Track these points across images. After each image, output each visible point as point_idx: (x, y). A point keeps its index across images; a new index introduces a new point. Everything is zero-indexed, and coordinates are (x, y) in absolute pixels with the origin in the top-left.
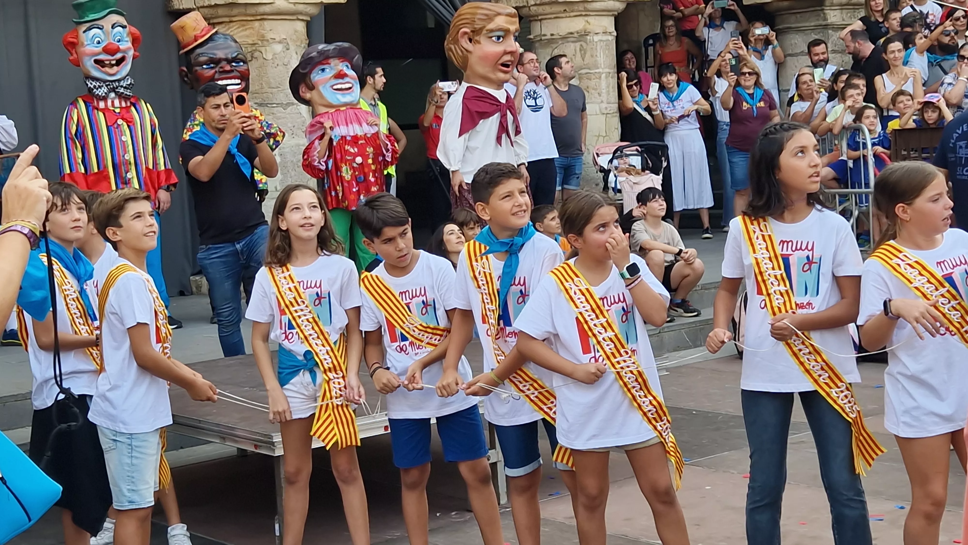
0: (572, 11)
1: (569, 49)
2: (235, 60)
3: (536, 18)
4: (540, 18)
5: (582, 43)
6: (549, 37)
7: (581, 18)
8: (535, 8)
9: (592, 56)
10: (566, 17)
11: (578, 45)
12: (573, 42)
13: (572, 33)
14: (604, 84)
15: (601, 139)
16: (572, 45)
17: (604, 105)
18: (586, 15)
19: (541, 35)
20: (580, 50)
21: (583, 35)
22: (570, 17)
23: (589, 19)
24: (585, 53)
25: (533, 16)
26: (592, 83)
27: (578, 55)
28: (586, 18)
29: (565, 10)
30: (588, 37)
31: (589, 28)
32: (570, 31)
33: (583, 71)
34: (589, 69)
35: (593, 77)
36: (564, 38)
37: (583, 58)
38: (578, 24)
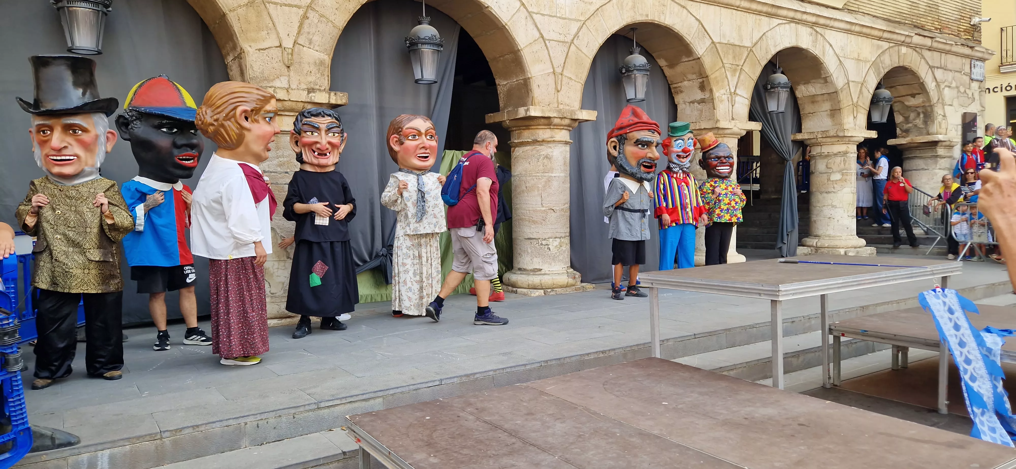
1: (838, 159)
2: (728, 157)
5: (845, 157)
6: (826, 154)
7: (845, 144)
8: (821, 139)
9: (849, 164)
11: (843, 158)
12: (840, 156)
13: (840, 152)
15: (851, 205)
16: (840, 158)
18: (848, 143)
20: (844, 161)
21: (845, 153)
22: (840, 144)
23: (849, 146)
24: (846, 162)
25: (817, 143)
26: (848, 178)
27: (842, 163)
28: (847, 145)
29: (838, 141)
31: (849, 150)
33: (844, 171)
34: (847, 170)
35: (849, 174)
36: (836, 155)
37: (845, 164)
38: (843, 148)
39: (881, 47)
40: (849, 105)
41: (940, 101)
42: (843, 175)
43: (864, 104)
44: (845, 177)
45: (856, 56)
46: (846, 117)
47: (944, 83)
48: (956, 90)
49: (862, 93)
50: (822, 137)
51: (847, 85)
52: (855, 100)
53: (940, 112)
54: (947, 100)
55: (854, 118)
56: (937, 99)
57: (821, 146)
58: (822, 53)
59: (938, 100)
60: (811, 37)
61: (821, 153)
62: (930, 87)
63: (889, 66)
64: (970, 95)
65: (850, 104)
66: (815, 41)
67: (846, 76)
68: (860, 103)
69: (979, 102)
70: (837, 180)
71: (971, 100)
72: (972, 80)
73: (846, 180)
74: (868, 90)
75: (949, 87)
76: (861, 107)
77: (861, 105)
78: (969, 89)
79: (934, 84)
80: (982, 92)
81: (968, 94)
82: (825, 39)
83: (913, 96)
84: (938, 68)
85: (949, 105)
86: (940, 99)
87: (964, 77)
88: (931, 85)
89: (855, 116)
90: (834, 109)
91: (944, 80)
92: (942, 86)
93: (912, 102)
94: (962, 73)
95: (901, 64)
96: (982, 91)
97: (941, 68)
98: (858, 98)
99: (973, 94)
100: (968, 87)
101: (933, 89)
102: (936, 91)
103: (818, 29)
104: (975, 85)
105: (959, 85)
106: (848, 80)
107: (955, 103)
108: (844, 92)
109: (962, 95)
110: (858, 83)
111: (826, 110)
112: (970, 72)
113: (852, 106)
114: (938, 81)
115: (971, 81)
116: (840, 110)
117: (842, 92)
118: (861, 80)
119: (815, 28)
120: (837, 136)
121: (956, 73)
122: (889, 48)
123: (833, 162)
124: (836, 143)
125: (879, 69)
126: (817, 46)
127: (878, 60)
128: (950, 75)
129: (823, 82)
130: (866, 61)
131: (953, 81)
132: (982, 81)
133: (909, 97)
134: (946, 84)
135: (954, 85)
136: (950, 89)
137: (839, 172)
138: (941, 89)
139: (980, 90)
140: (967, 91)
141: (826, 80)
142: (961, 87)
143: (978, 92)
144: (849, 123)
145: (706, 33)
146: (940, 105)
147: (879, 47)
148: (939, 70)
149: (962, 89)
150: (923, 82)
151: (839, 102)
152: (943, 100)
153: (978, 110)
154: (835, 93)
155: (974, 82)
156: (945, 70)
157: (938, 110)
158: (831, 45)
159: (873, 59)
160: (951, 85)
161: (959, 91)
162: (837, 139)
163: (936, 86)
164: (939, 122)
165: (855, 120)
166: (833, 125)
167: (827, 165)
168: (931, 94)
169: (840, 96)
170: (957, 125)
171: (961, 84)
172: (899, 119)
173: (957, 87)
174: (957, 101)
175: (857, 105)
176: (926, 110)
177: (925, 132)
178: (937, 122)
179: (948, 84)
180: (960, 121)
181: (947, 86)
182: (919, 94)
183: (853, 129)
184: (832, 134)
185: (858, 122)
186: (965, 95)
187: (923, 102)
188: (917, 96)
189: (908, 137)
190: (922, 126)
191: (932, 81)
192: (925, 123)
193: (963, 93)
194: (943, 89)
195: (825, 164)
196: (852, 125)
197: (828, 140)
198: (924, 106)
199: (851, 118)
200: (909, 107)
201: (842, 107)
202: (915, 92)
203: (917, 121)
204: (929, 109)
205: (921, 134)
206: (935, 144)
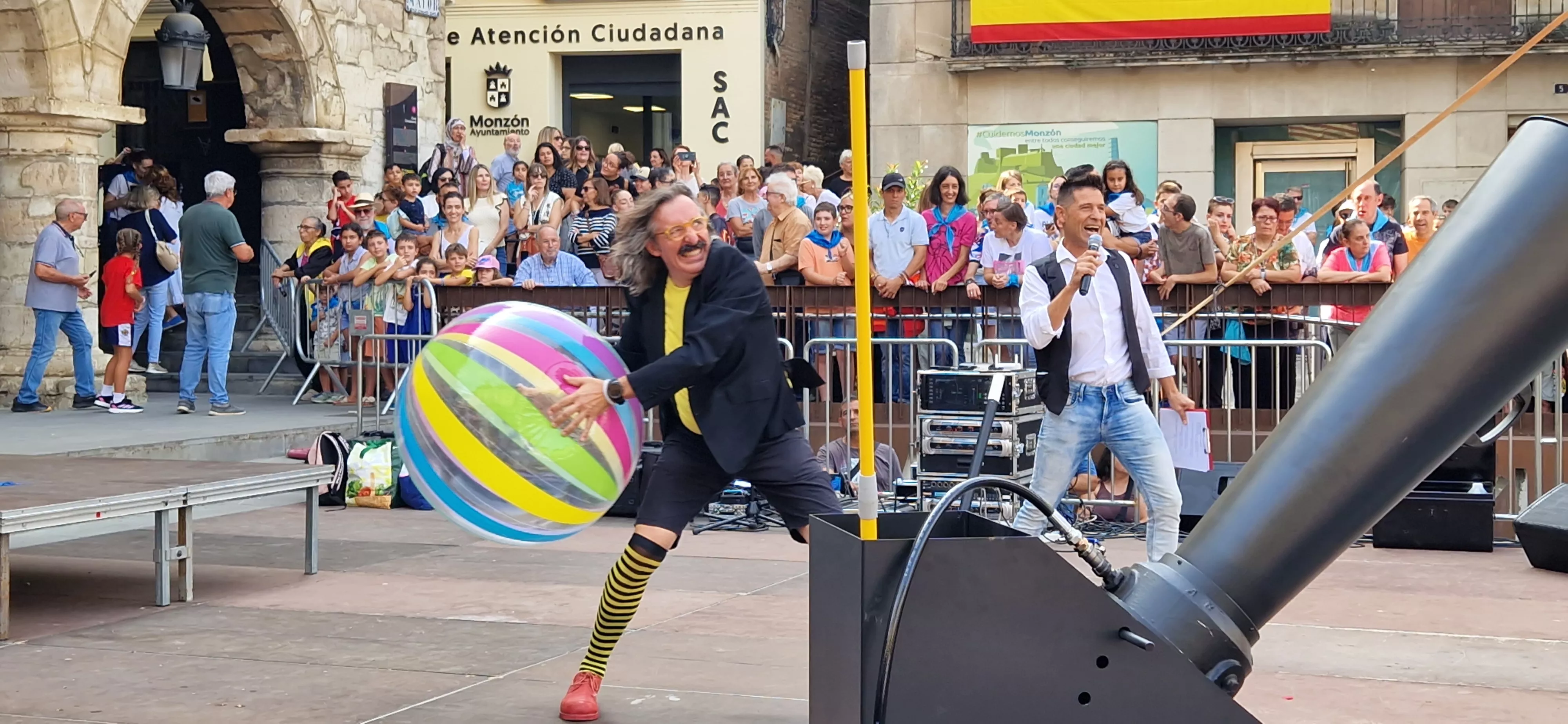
0: (53, 126)
1: (47, 169)
3: (4, 129)
4: (8, 129)
5: (62, 163)
6: (19, 152)
7: (62, 135)
8: (8, 117)
9: (73, 180)
10: (44, 131)
11: (56, 165)
12: (50, 161)
13: (49, 151)
16: (49, 164)
18: (69, 132)
20: (59, 171)
21: (63, 155)
22: (49, 132)
23: (72, 137)
24: (65, 176)
27: (57, 177)
28: (68, 136)
29: (44, 124)
30: (70, 158)
31: (71, 147)
32: (48, 148)
34: (69, 194)
36: (39, 155)
37: (62, 181)
38: (57, 141)
40: (70, 44)
41: (326, 52)
43: (112, 43)
46: (60, 70)
47: (334, 13)
48: (369, 31)
49: (108, 19)
50: (6, 113)
52: (87, 32)
53: (326, 77)
54: (340, 51)
55: (86, 73)
56: (316, 47)
57: (9, 132)
59: (321, 49)
61: (8, 149)
62: (296, 21)
64: (405, 46)
65: (72, 40)
68: (101, 40)
69: (428, 62)
70: (44, 217)
71: (407, 56)
72: (409, 13)
74: (125, 14)
75: (349, 23)
76: (104, 49)
77: (106, 45)
78: (402, 32)
79: (308, 13)
80: (435, 42)
81: (399, 44)
83: (267, 35)
85: (350, 64)
86: (326, 47)
87: (389, 4)
88: (300, 16)
89: (88, 69)
90: (31, 48)
91: (334, 8)
92: (330, 21)
96: (435, 39)
98: (96, 28)
99: (411, 44)
100: (401, 29)
101: (305, 24)
102: (312, 29)
104: (417, 25)
105: (374, 21)
107: (366, 59)
108: (54, 12)
109: (383, 44)
111: (16, 49)
113: (78, 45)
114: (317, 7)
115: (406, 15)
116: (43, 51)
117: (47, 10)
120: (37, 114)
123: (35, 174)
124: (41, 129)
131: (359, 11)
132: (435, 18)
134: (338, 16)
135: (361, 19)
136: (351, 28)
137: (49, 197)
138: (327, 28)
139: (431, 36)
140: (397, 36)
142: (381, 25)
143: (426, 40)
144: (71, 85)
146: (324, 63)
149: (383, 32)
150: (279, 6)
151: (41, 33)
152: (332, 52)
153: (426, 80)
154: (30, 13)
155: (414, 17)
160: (355, 21)
161: (374, 35)
162: (40, 121)
163: (312, 18)
164: (324, 100)
165: (88, 79)
166: (32, 87)
167: (21, 180)
168: (301, 35)
169: (46, 20)
170: (372, 110)
171: (381, 20)
172: (247, 85)
173: (369, 26)
174: (369, 53)
175: (93, 45)
176: (295, 70)
177: (295, 118)
178: (317, 98)
179: (346, 18)
180: (378, 101)
181: (343, 22)
182: (278, 32)
183: (80, 100)
184: (25, 106)
185: (96, 85)
186: (391, 44)
187: (288, 52)
188: (274, 36)
189: (265, 126)
190: (290, 105)
191: (304, 7)
192: (296, 98)
193: (387, 40)
194: (332, 26)
195: (17, 176)
196: (80, 90)
197: (21, 120)
198: (289, 61)
199: (76, 74)
200: (263, 59)
201: (49, 45)
202: (270, 27)
203: (282, 92)
204: (299, 68)
205: (288, 123)
206: (315, 147)
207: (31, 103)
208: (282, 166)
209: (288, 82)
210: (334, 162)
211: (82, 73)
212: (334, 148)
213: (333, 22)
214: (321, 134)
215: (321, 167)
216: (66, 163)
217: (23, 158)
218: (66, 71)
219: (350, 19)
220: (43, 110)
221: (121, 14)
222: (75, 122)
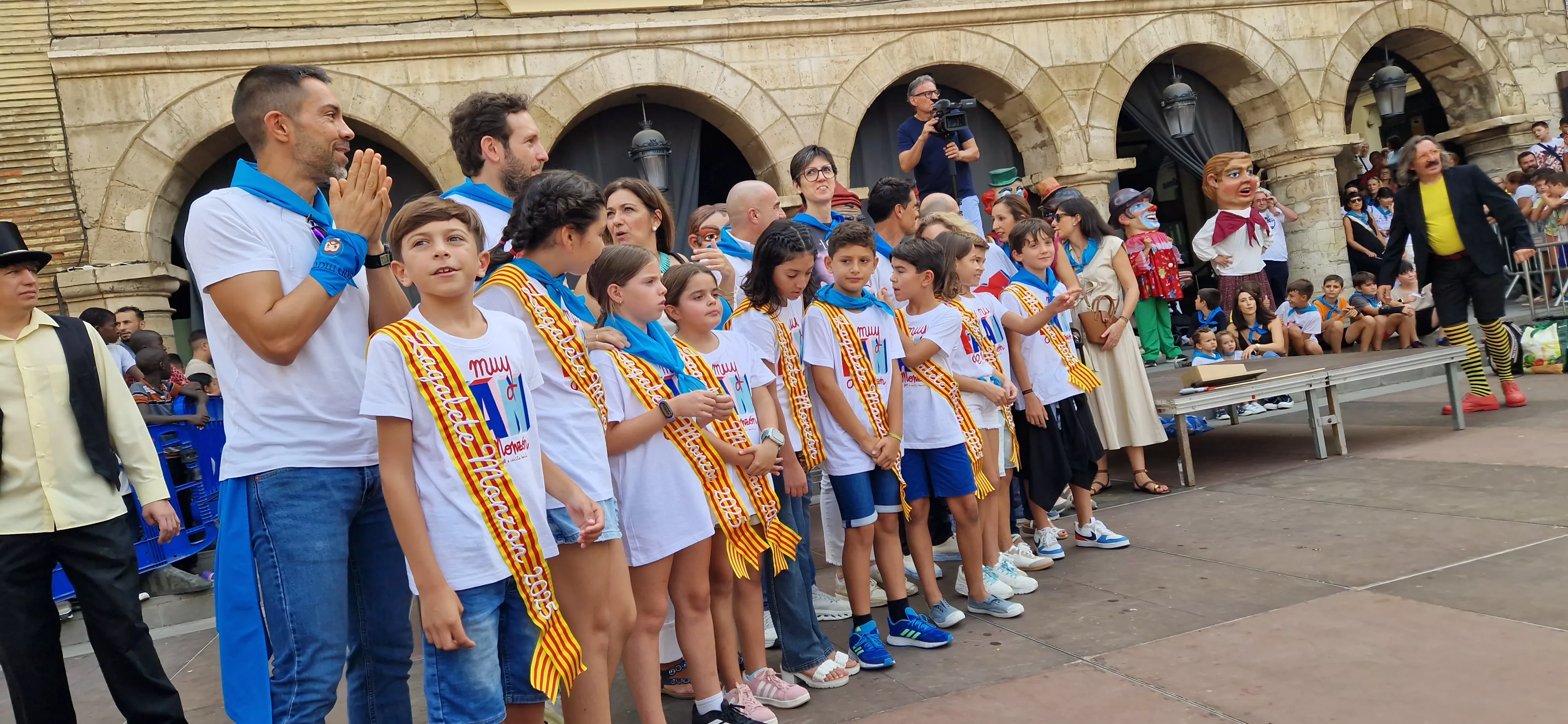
0: (1299, 158)
1: (1300, 184)
3: (1272, 166)
4: (1275, 166)
5: (1310, 179)
6: (1283, 178)
7: (1307, 162)
8: (1271, 159)
9: (1319, 187)
11: (1307, 180)
12: (1303, 179)
13: (1302, 173)
14: (1330, 206)
15: (1332, 246)
16: (1302, 181)
17: (1332, 221)
18: (1313, 159)
19: (1277, 178)
20: (1310, 184)
21: (1311, 173)
23: (1315, 162)
26: (1321, 206)
27: (1309, 188)
28: (1310, 162)
29: (1295, 157)
30: (1314, 175)
31: (1315, 168)
32: (1300, 172)
36: (1295, 177)
37: (1312, 189)
38: (1306, 166)
39: (1358, 10)
40: (1306, 105)
41: (1502, 64)
42: (1311, 204)
43: (1334, 97)
44: (1316, 207)
45: (1307, 33)
46: (1302, 122)
47: (1505, 36)
48: (1537, 41)
49: (1329, 83)
50: (1272, 156)
51: (1296, 78)
52: (1315, 94)
53: (1506, 80)
54: (1516, 60)
55: (1318, 120)
56: (1493, 62)
58: (1239, 43)
59: (1498, 62)
60: (1215, 26)
62: (1474, 48)
63: (1379, 34)
65: (1306, 103)
66: (1223, 31)
67: (1292, 64)
68: (1326, 97)
70: (1304, 213)
73: (1318, 211)
74: (1341, 77)
75: (1519, 40)
76: (1329, 102)
77: (1330, 100)
79: (1483, 42)
82: (1242, 22)
83: (1454, 64)
84: (1487, 16)
85: (1524, 67)
86: (1501, 61)
87: (1553, 18)
88: (1476, 44)
89: (1320, 117)
90: (1280, 114)
91: (1505, 32)
92: (1503, 42)
93: (1456, 74)
94: (1546, 14)
95: (1405, 26)
97: (1494, 15)
98: (1322, 91)
100: (1564, 32)
101: (1482, 49)
102: (1489, 51)
103: (1226, 12)
105: (1540, 32)
106: (1296, 70)
107: (1537, 61)
108: (1292, 88)
109: (1551, 47)
110: (1319, 70)
111: (1271, 117)
112: (1563, 8)
113: (1310, 104)
114: (1490, 35)
116: (1289, 113)
117: (1287, 88)
118: (1323, 64)
119: (1220, 12)
120: (1289, 152)
121: (1531, 17)
122: (1375, 9)
124: (1293, 161)
125: (1359, 42)
126: (1229, 35)
127: (1355, 30)
128: (1518, 22)
129: (1255, 80)
130: (1329, 37)
131: (1527, 29)
133: (1450, 68)
134: (1509, 37)
135: (1529, 34)
136: (1521, 43)
137: (1305, 200)
138: (1500, 47)
140: (1562, 38)
141: (1258, 77)
142: (1547, 34)
144: (1310, 130)
145: (1027, 60)
146: (1502, 71)
147: (1352, 12)
148: (1490, 19)
149: (1549, 38)
150: (1459, 43)
151: (1285, 102)
152: (1507, 63)
154: (1275, 93)
156: (1505, 16)
157: (1500, 80)
158: (1254, 29)
159: (1344, 31)
160: (1523, 37)
161: (1543, 42)
162: (1292, 156)
163: (1487, 43)
164: (1506, 97)
165: (1321, 124)
166: (1285, 137)
167: (1287, 194)
168: (1480, 57)
169: (1286, 95)
170: (1548, 95)
171: (1546, 31)
172: (1446, 101)
173: (1537, 37)
174: (1540, 57)
175: (1321, 102)
176: (1480, 82)
177: (1485, 114)
178: (1499, 97)
179: (1516, 37)
180: (1552, 86)
181: (1513, 40)
182: (1461, 60)
183: (1316, 137)
184: (1281, 149)
185: (1327, 125)
186: (1558, 45)
187: (1472, 71)
188: (1460, 64)
189: (1463, 125)
190: (1480, 107)
191: (1479, 39)
192: (1483, 100)
193: (1554, 43)
194: (1504, 45)
195: (1284, 193)
196: (1316, 131)
197: (1281, 158)
198: (1474, 77)
199: (1312, 122)
200: (1453, 82)
201: (1291, 109)
202: (1455, 58)
203: (1472, 100)
204: (1482, 80)
205: (1480, 119)
206: (1504, 130)
207: (1284, 147)
208: (1480, 148)
209: (1475, 92)
210: (1521, 137)
211: (1315, 120)
212: (1518, 127)
213: (1505, 42)
214: (1506, 120)
215: (1510, 142)
216: (1313, 178)
217: (1286, 181)
218: (1305, 122)
219: (1520, 36)
220: (1292, 149)
221: (1338, 79)
222: (1314, 152)
